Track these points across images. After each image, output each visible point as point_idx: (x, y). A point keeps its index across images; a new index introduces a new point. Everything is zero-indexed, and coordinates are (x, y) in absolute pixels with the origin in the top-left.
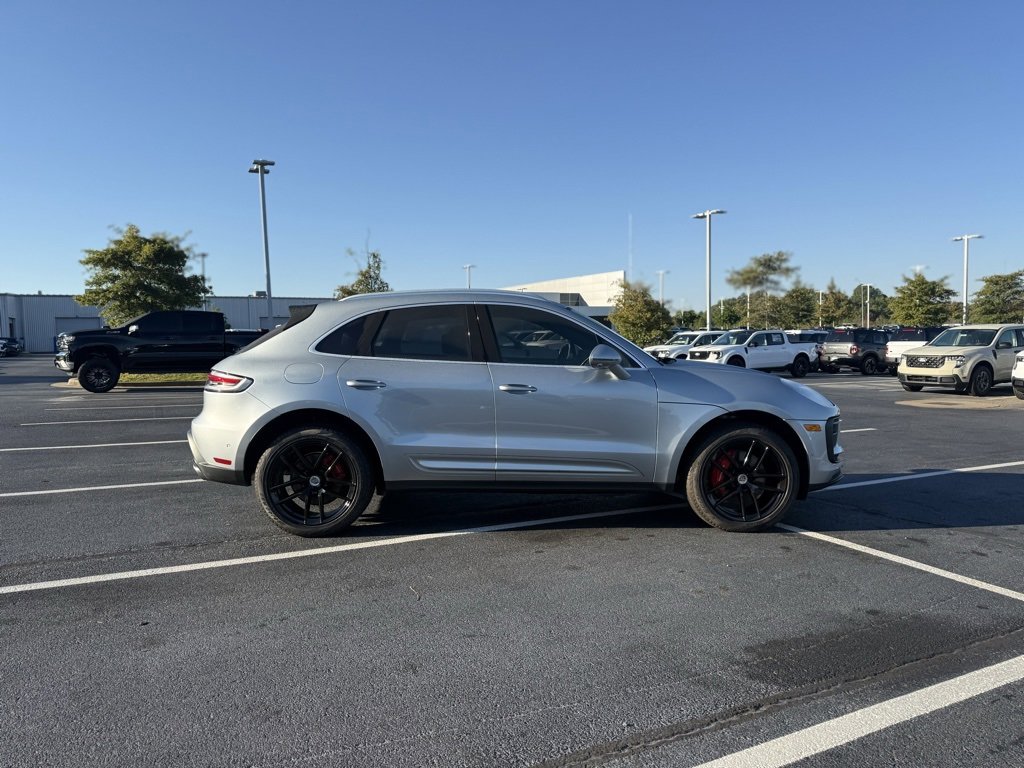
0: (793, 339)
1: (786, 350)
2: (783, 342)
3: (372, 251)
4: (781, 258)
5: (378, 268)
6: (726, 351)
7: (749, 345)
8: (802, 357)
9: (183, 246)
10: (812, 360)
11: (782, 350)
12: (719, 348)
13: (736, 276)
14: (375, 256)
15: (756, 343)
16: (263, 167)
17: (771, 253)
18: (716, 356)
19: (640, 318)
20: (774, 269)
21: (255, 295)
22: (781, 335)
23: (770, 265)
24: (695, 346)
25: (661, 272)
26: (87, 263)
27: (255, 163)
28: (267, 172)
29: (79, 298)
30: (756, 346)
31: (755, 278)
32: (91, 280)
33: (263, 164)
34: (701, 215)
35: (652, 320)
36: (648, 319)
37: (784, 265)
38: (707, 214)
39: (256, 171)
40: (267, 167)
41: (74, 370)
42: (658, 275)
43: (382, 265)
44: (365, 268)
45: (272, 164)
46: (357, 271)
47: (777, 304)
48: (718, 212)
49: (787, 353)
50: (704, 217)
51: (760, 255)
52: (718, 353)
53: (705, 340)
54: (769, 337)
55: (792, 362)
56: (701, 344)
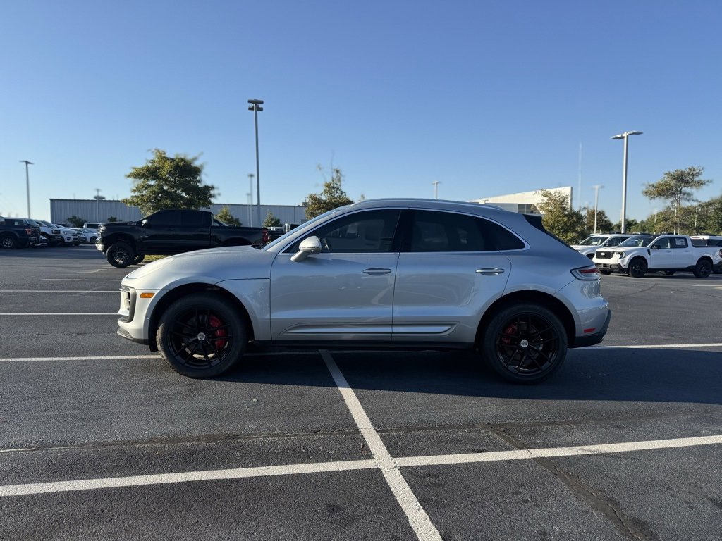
0: (697, 244)
1: (690, 253)
2: (687, 246)
3: (336, 168)
4: (693, 172)
5: (339, 180)
6: (629, 252)
7: (652, 247)
8: (705, 260)
9: (196, 164)
10: (715, 263)
11: (685, 253)
12: (623, 249)
13: (651, 189)
14: (338, 172)
15: (660, 245)
16: (256, 105)
17: (683, 169)
18: (619, 256)
19: (558, 221)
20: (687, 183)
21: (301, 205)
22: (685, 239)
23: (683, 179)
24: (604, 246)
25: (597, 187)
26: (129, 176)
27: (250, 102)
28: (261, 109)
29: (125, 202)
30: (658, 249)
31: (668, 190)
32: (134, 189)
33: (256, 103)
34: (619, 136)
35: (568, 224)
36: (565, 223)
37: (697, 179)
38: (625, 135)
39: (252, 109)
40: (260, 105)
41: (105, 250)
42: (595, 189)
43: (342, 178)
44: (329, 180)
45: (262, 102)
46: (324, 183)
47: (688, 212)
48: (634, 133)
49: (690, 256)
50: (622, 137)
51: (673, 170)
52: (621, 254)
53: (613, 242)
54: (673, 241)
55: (695, 264)
56: (610, 245)
